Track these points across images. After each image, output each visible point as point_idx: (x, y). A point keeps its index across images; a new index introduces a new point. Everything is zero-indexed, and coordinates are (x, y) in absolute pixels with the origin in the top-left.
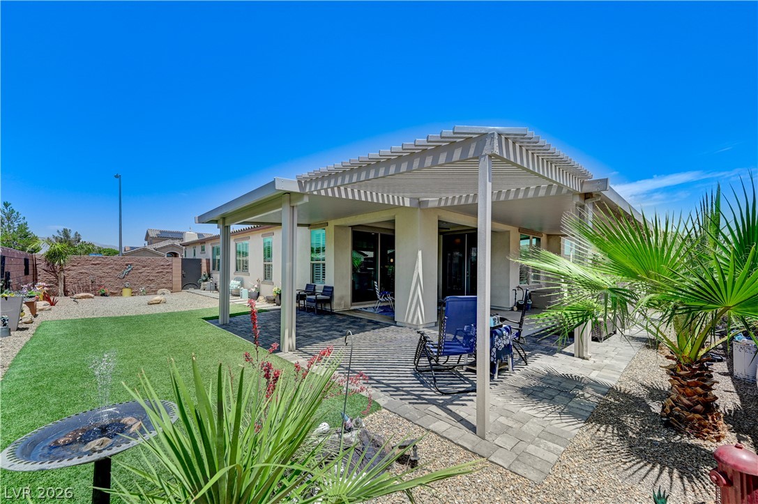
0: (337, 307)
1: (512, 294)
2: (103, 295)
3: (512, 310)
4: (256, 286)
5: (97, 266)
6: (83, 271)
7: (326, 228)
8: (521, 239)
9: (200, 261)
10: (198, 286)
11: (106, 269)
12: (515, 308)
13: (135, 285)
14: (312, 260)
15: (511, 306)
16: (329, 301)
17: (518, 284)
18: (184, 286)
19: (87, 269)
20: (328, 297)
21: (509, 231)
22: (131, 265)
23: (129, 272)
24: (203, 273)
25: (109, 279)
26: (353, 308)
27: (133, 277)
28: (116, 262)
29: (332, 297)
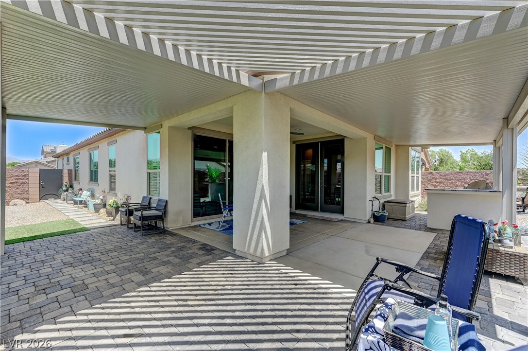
0: (171, 224)
1: (369, 204)
3: (369, 222)
4: (101, 197)
7: (161, 130)
8: (376, 149)
9: (62, 171)
10: (58, 196)
12: (372, 221)
14: (148, 168)
15: (367, 219)
16: (161, 218)
17: (374, 194)
18: (42, 197)
20: (160, 213)
21: (365, 138)
24: (64, 184)
26: (194, 224)
29: (165, 212)
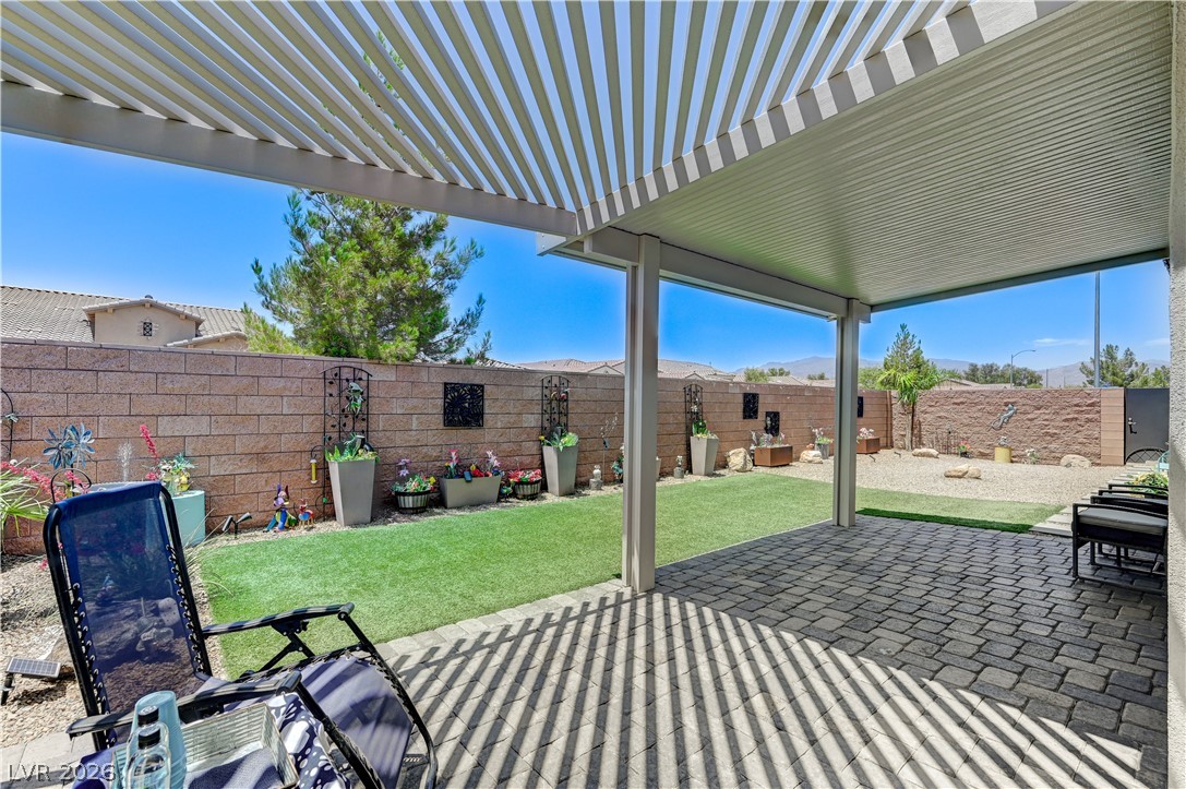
2: (964, 454)
5: (962, 406)
6: (942, 414)
11: (974, 412)
13: (1021, 442)
19: (947, 411)
22: (1013, 404)
23: (1010, 417)
25: (977, 429)
27: (1017, 427)
28: (988, 400)
